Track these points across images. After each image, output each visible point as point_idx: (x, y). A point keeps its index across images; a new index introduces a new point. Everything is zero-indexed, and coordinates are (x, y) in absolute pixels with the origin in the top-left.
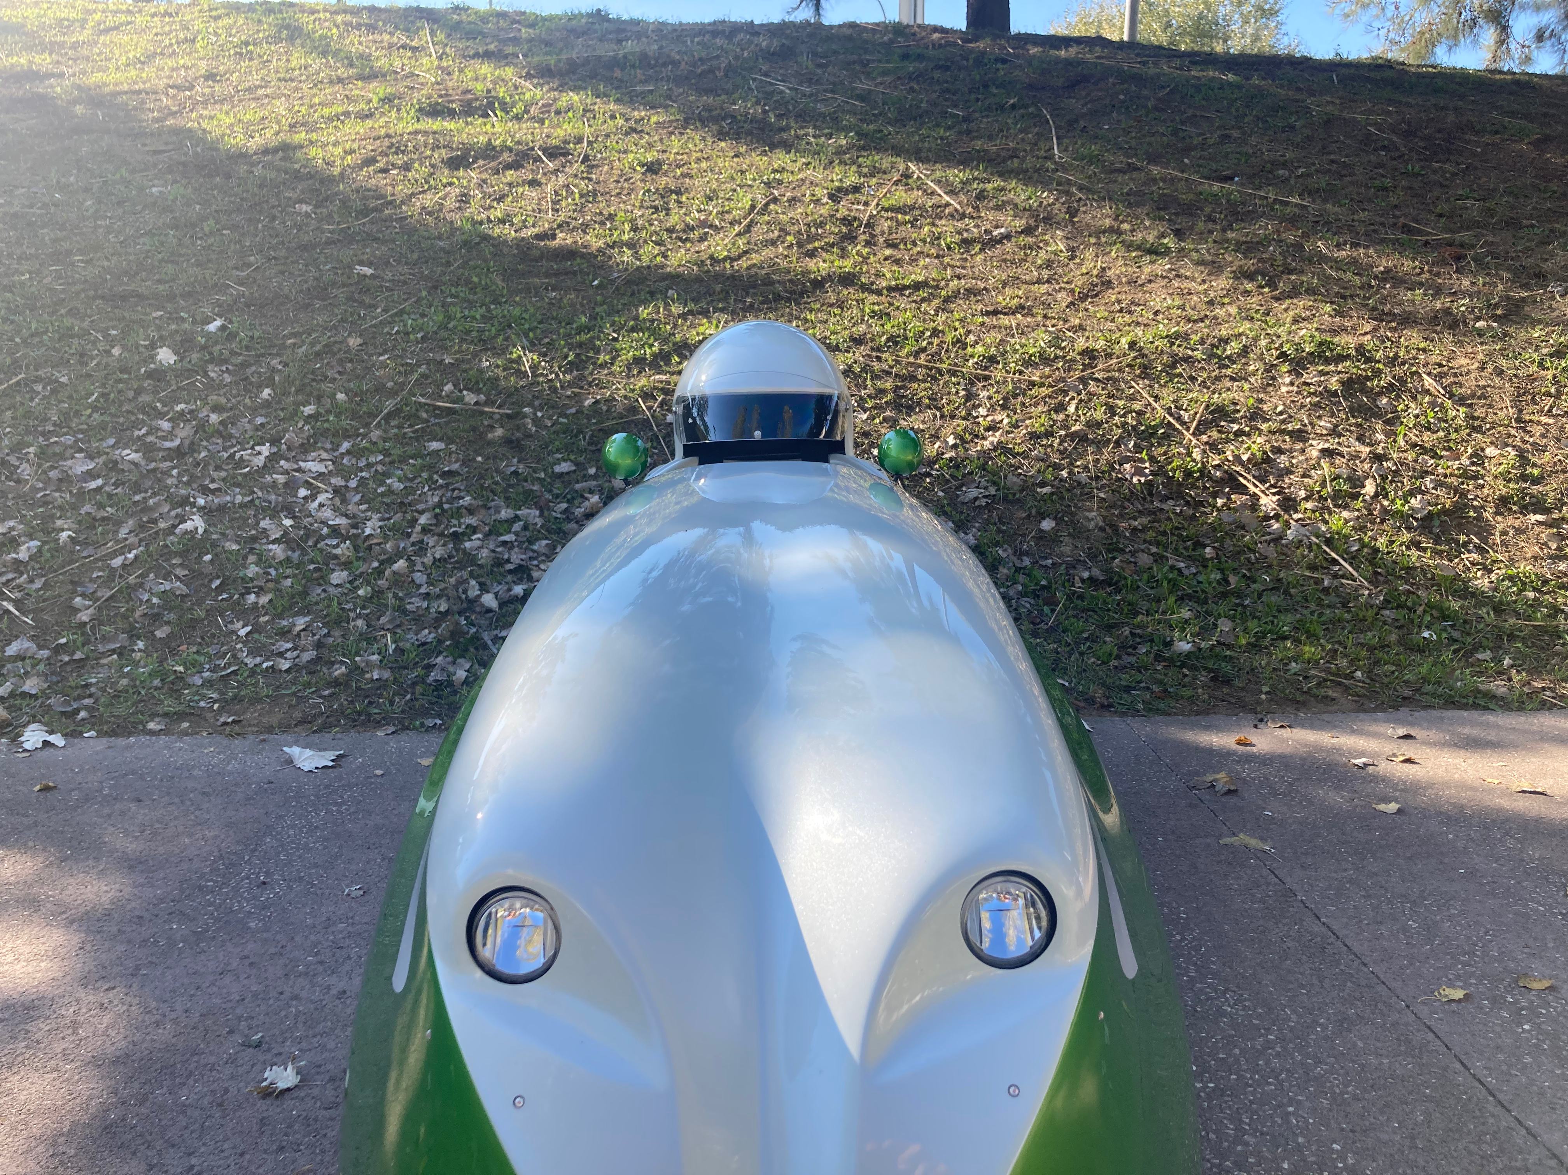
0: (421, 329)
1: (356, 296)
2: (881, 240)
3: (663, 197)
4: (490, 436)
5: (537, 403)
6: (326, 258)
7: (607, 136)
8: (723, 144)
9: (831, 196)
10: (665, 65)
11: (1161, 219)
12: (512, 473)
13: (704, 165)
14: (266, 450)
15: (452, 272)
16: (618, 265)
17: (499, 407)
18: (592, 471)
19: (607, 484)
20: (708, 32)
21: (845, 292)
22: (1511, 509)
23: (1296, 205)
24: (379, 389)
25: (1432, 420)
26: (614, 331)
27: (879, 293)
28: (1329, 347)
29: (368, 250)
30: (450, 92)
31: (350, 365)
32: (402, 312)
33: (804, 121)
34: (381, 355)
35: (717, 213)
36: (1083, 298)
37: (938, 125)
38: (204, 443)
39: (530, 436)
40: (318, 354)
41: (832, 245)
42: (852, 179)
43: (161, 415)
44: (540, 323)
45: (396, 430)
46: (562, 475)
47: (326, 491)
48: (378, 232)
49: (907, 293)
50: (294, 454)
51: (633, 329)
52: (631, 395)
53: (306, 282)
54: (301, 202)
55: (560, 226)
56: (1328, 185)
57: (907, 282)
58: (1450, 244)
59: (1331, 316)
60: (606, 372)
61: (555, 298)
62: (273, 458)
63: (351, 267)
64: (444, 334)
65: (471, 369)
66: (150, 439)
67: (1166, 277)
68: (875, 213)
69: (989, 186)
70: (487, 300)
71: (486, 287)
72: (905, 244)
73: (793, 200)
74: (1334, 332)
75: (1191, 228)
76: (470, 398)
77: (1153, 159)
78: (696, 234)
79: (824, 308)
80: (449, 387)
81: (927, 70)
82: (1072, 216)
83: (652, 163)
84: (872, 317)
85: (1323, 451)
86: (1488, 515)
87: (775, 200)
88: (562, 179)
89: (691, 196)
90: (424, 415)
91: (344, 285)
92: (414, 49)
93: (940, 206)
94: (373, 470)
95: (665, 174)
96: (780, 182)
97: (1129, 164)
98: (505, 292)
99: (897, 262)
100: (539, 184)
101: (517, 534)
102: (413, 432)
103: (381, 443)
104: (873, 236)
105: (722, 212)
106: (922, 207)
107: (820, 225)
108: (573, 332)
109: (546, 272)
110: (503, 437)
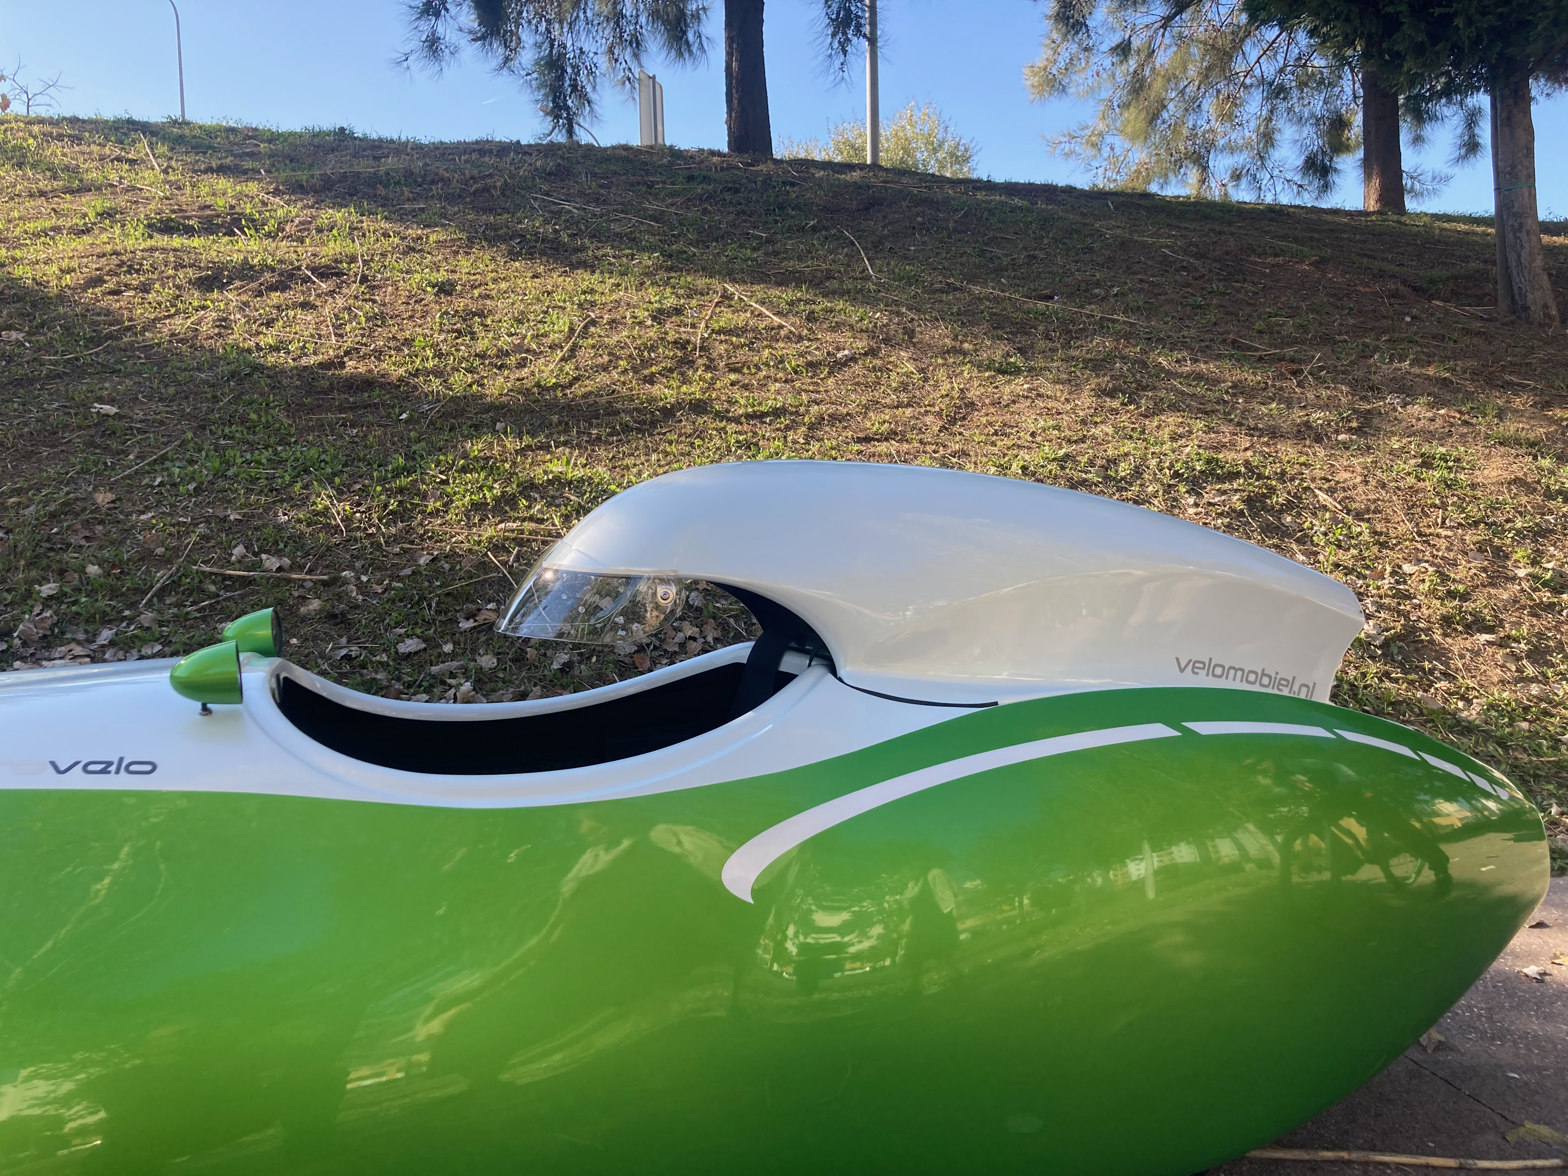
0: (193, 479)
1: (98, 440)
2: (722, 364)
3: (465, 320)
4: (303, 610)
5: (358, 565)
6: (50, 394)
7: (383, 255)
8: (517, 264)
9: (654, 318)
10: (433, 182)
11: (1000, 338)
12: (342, 658)
13: (503, 285)
15: (220, 409)
16: (427, 395)
17: (310, 572)
18: (448, 648)
19: (472, 665)
20: (474, 151)
21: (700, 421)
23: (1124, 322)
24: (145, 556)
25: (1341, 538)
26: (441, 473)
27: (737, 420)
28: (1218, 465)
29: (107, 385)
30: (184, 207)
31: (100, 528)
32: (164, 458)
33: (600, 242)
34: (143, 513)
35: (533, 337)
36: (953, 421)
37: (741, 246)
39: (357, 607)
40: (53, 516)
41: (671, 370)
42: (670, 302)
44: (345, 465)
45: (175, 610)
46: (408, 656)
48: (116, 363)
49: (768, 420)
50: (32, 651)
51: (464, 470)
52: (476, 548)
53: (26, 424)
54: (9, 328)
55: (347, 353)
56: (1145, 303)
57: (764, 409)
58: (1281, 359)
59: (1205, 432)
60: (439, 522)
61: (357, 436)
63: (86, 406)
64: (222, 483)
65: (265, 526)
67: (1027, 397)
68: (706, 335)
69: (817, 308)
70: (272, 440)
71: (267, 426)
72: (749, 368)
73: (613, 323)
74: (1216, 449)
75: (1032, 346)
76: (271, 562)
77: (972, 279)
78: (512, 360)
79: (683, 438)
80: (239, 550)
81: (715, 192)
82: (911, 337)
83: (443, 283)
84: (739, 447)
86: (1437, 637)
87: (593, 323)
88: (340, 302)
89: (496, 318)
90: (213, 588)
91: (80, 428)
92: (132, 162)
93: (773, 329)
95: (461, 295)
96: (593, 304)
97: (948, 284)
98: (293, 431)
99: (746, 387)
100: (314, 307)
102: (199, 611)
103: (155, 627)
104: (712, 360)
105: (538, 336)
106: (755, 330)
107: (653, 349)
108: (389, 476)
109: (340, 405)
110: (321, 610)
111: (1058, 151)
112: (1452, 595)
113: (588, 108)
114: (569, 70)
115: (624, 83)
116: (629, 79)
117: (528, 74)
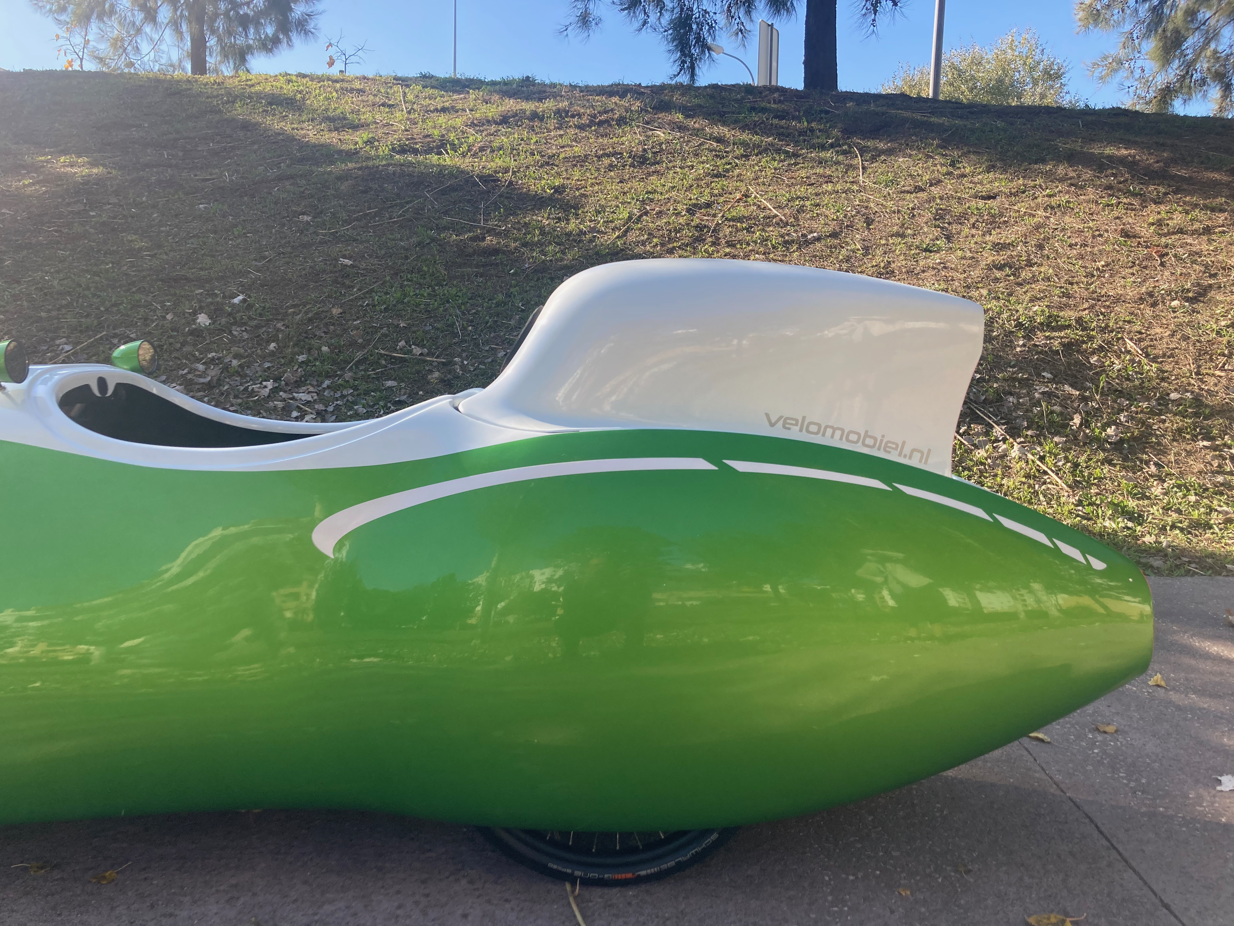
0: (385, 303)
1: (340, 279)
2: (724, 242)
3: (565, 211)
4: (429, 377)
5: (464, 355)
6: (319, 253)
7: (527, 167)
8: (612, 173)
9: (688, 210)
11: (937, 227)
13: (596, 188)
14: (270, 384)
15: (408, 263)
16: (529, 259)
17: (437, 357)
20: (606, 92)
22: (1185, 437)
23: (1041, 216)
24: (353, 344)
26: (523, 305)
28: (1055, 320)
29: (349, 248)
30: (415, 136)
31: (332, 327)
32: (372, 291)
33: (673, 157)
34: (356, 320)
35: (604, 222)
37: (773, 159)
38: (227, 380)
39: (458, 377)
40: (310, 320)
41: (687, 245)
42: (705, 199)
43: (198, 360)
44: (469, 299)
45: (363, 373)
47: (312, 413)
48: (357, 235)
50: (289, 388)
53: (304, 270)
54: (303, 214)
55: (488, 231)
58: (1157, 245)
61: (482, 282)
62: (274, 390)
63: (337, 260)
64: (400, 306)
65: (418, 331)
66: (190, 376)
69: (808, 203)
70: (433, 283)
71: (432, 275)
74: (1061, 309)
75: (959, 233)
76: (417, 351)
78: (587, 237)
80: (402, 343)
83: (559, 186)
85: (1043, 393)
86: (1166, 441)
88: (492, 199)
89: (586, 210)
90: (384, 362)
91: (331, 272)
92: (390, 106)
93: (769, 218)
94: (345, 400)
95: (568, 195)
96: (652, 200)
97: (916, 187)
98: (446, 277)
100: (476, 202)
102: (375, 374)
103: (351, 381)
104: (718, 239)
105: (607, 222)
108: (493, 306)
109: (477, 263)
110: (439, 378)
112: (1197, 415)
114: (694, 27)
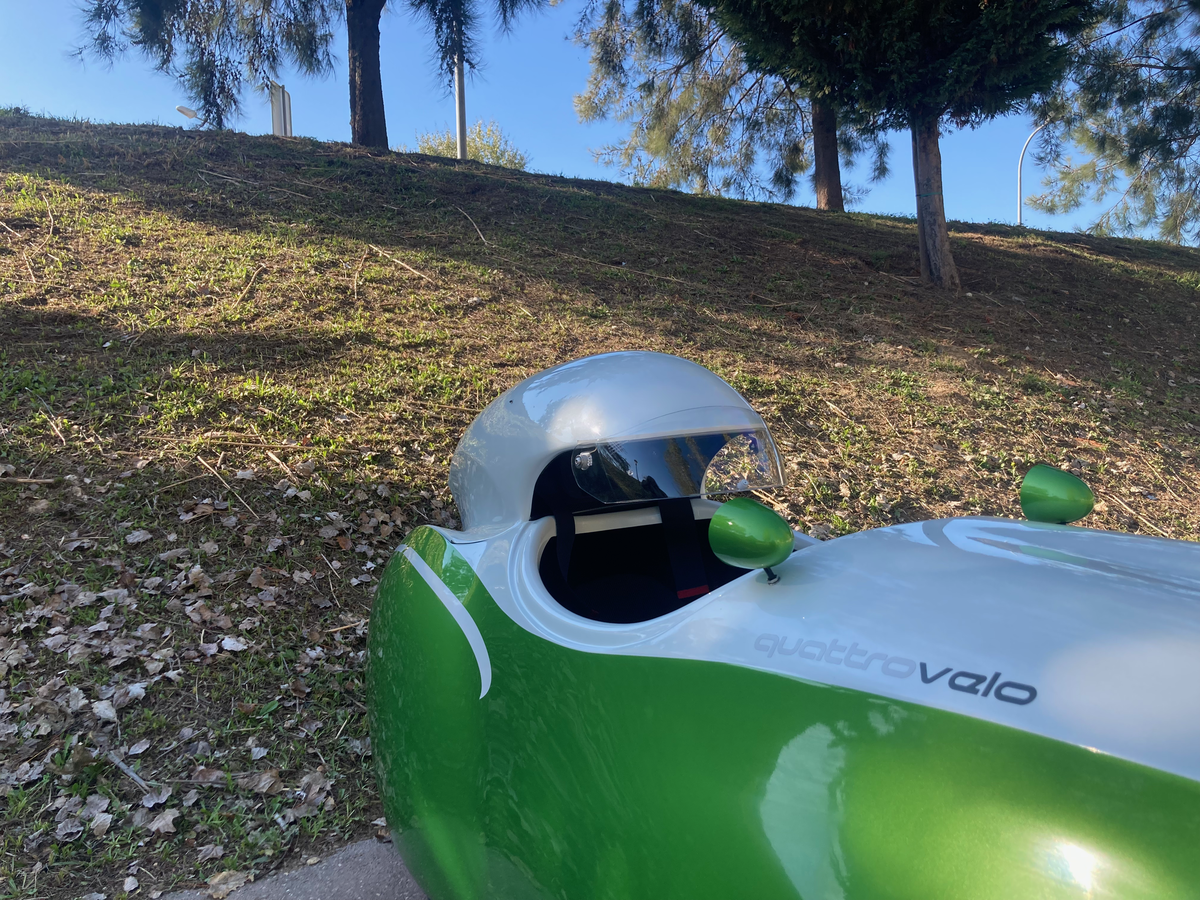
2: (377, 306)
3: (153, 267)
4: (31, 509)
7: (72, 212)
8: (193, 224)
9: (316, 269)
10: (110, 155)
11: (588, 291)
12: (76, 549)
13: (184, 240)
16: (126, 328)
17: (35, 476)
18: (172, 537)
19: (196, 551)
20: (143, 132)
21: (366, 349)
22: (934, 499)
23: (676, 283)
25: (849, 436)
27: (396, 349)
28: (757, 385)
33: (261, 209)
35: (215, 281)
36: (565, 352)
37: (378, 216)
39: (83, 505)
41: (336, 310)
42: (327, 257)
44: (58, 385)
46: (137, 546)
49: (421, 349)
51: (168, 389)
52: (186, 453)
55: (48, 292)
56: (688, 268)
57: (417, 340)
59: (745, 361)
60: (150, 432)
61: (66, 360)
67: (615, 335)
68: (361, 283)
69: (447, 265)
72: (399, 309)
74: (755, 373)
75: (612, 298)
77: (561, 248)
78: (199, 300)
79: (355, 363)
81: (352, 174)
82: (522, 289)
83: (129, 237)
84: (402, 370)
85: (799, 464)
87: (265, 271)
88: (37, 249)
89: (181, 265)
93: (414, 279)
95: (146, 247)
96: (262, 257)
97: (544, 251)
99: (400, 324)
101: (108, 620)
104: (368, 302)
105: (219, 281)
106: (399, 280)
107: (318, 292)
108: (101, 394)
109: (47, 335)
110: (49, 510)
111: (600, 160)
112: (927, 474)
113: (234, 107)
114: (218, 75)
115: (263, 89)
116: (267, 86)
117: (181, 76)
